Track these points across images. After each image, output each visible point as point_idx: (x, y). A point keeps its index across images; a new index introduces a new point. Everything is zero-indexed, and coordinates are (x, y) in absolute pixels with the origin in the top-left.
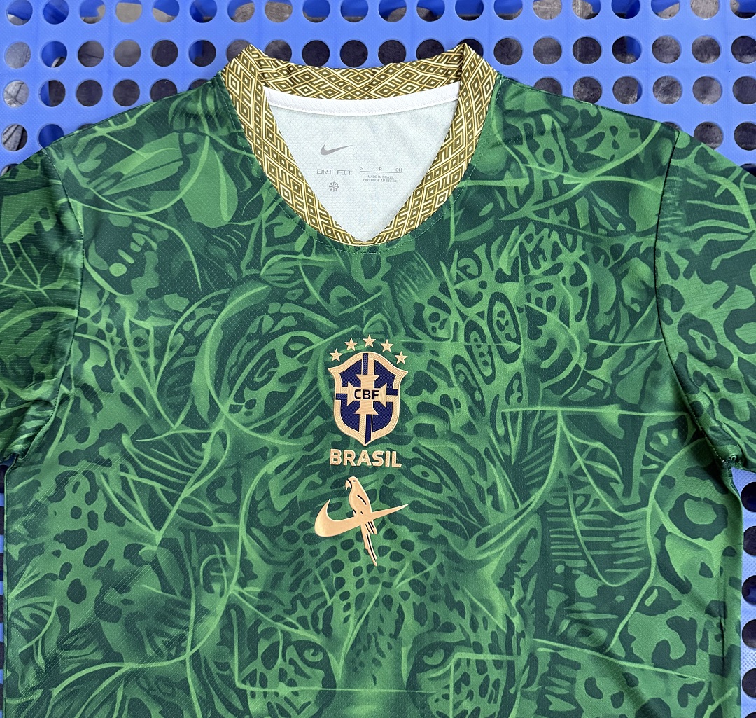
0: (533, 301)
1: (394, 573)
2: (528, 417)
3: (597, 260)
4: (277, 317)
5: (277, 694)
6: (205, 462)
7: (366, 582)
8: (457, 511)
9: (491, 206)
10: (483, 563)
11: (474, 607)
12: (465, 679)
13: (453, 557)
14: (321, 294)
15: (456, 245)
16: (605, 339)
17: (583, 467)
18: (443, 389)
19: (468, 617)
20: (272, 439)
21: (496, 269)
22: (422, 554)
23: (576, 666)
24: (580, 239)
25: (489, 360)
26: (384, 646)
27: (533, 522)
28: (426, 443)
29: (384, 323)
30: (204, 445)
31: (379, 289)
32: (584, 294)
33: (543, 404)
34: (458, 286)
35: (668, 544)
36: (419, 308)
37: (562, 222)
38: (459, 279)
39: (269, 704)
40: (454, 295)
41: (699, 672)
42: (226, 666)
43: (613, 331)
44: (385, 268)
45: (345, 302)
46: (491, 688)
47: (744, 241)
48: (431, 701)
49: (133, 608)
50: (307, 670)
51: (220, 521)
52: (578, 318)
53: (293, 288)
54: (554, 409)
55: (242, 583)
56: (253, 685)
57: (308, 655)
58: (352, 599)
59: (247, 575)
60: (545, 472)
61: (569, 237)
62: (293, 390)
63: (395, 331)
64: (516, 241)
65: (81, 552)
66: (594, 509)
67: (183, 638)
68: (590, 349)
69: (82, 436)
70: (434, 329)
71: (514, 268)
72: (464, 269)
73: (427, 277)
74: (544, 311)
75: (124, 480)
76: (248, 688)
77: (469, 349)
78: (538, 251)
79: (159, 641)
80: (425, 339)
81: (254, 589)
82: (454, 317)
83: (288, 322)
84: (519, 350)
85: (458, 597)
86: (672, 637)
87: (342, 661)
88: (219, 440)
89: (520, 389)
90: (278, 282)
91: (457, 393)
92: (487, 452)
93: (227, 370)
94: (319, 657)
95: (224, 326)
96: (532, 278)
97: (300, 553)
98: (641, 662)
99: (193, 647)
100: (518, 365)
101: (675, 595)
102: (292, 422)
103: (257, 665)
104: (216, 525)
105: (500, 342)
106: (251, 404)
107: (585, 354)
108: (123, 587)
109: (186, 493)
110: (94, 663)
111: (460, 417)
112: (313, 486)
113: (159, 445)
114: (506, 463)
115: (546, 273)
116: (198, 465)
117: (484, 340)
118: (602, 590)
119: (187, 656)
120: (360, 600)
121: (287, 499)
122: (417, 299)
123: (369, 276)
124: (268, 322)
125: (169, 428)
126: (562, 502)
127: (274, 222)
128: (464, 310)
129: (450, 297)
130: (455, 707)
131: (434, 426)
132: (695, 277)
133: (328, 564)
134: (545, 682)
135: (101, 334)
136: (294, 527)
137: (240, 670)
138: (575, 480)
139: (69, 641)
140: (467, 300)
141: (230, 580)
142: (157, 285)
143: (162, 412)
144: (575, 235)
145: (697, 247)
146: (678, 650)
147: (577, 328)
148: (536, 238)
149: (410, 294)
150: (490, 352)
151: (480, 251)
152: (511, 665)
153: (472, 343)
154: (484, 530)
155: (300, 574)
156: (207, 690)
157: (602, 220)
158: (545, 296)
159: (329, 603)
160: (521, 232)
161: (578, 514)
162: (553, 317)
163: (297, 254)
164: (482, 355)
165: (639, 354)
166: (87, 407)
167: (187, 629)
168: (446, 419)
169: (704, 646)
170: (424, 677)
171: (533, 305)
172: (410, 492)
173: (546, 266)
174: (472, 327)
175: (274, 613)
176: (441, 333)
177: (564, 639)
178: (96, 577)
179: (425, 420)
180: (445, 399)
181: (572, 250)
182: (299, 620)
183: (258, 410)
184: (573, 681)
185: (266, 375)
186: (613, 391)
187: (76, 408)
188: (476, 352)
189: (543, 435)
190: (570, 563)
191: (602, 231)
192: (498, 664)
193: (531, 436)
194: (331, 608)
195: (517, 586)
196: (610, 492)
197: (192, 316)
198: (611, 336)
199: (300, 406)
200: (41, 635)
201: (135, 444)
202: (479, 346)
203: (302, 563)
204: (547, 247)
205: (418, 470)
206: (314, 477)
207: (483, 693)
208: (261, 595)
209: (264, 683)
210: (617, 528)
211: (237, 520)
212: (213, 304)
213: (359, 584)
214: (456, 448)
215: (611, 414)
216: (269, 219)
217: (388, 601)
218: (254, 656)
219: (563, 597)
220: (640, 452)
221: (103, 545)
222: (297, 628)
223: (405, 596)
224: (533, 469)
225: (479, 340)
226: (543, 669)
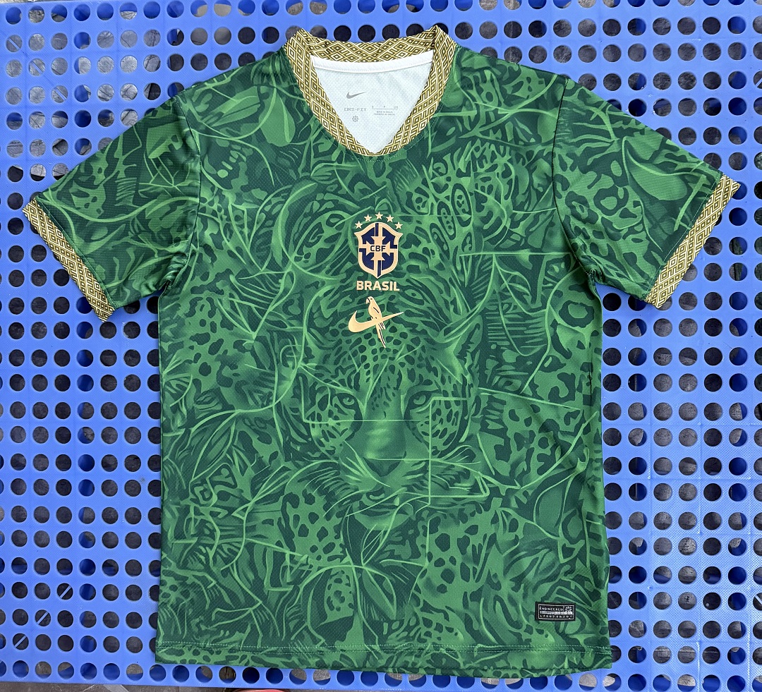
0: (479, 188)
1: (395, 352)
2: (475, 259)
3: (518, 162)
4: (322, 202)
5: (327, 425)
6: (281, 291)
7: (379, 357)
8: (433, 315)
9: (453, 129)
10: (448, 345)
11: (443, 370)
12: (438, 412)
13: (430, 341)
14: (349, 187)
15: (432, 154)
16: (522, 210)
17: (508, 287)
18: (424, 244)
19: (440, 376)
20: (321, 277)
21: (457, 169)
22: (412, 340)
23: (503, 403)
24: (508, 148)
25: (452, 226)
26: (390, 395)
27: (478, 320)
28: (414, 277)
29: (388, 205)
30: (280, 281)
31: (384, 183)
32: (510, 183)
33: (484, 251)
34: (433, 181)
35: (558, 331)
36: (410, 195)
37: (497, 138)
38: (434, 176)
39: (323, 431)
40: (431, 186)
41: (577, 405)
42: (297, 410)
43: (527, 205)
44: (388, 170)
45: (364, 192)
46: (453, 417)
47: (608, 147)
48: (418, 425)
49: (240, 379)
50: (345, 410)
51: (292, 325)
52: (506, 198)
53: (331, 184)
54: (491, 253)
55: (305, 361)
56: (313, 420)
57: (346, 401)
58: (371, 368)
59: (308, 356)
60: (485, 291)
61: (502, 148)
62: (333, 247)
63: (395, 210)
64: (469, 151)
65: (207, 346)
66: (514, 311)
67: (271, 394)
68: (512, 216)
69: (205, 277)
70: (419, 207)
71: (468, 168)
72: (437, 170)
73: (414, 176)
74: (486, 194)
75: (232, 303)
76: (310, 422)
77: (440, 219)
78: (483, 157)
79: (257, 396)
80: (413, 214)
81: (312, 364)
82: (431, 200)
83: (329, 205)
84: (470, 218)
85: (434, 365)
86: (561, 385)
87: (366, 404)
88: (289, 277)
89: (470, 242)
90: (322, 180)
91: (433, 246)
92: (450, 280)
93: (292, 235)
94: (352, 402)
95: (290, 208)
96: (479, 174)
97: (340, 341)
98: (542, 399)
99: (276, 400)
100: (469, 228)
101: (562, 359)
102: (332, 266)
103: (316, 409)
104: (289, 327)
105: (459, 214)
106: (308, 256)
107: (510, 220)
108: (234, 367)
109: (270, 309)
110: (217, 412)
111: (435, 260)
112: (347, 303)
113: (252, 281)
114: (462, 286)
115: (487, 171)
116: (277, 293)
117: (449, 213)
118: (518, 358)
119: (273, 405)
120: (376, 367)
121: (331, 311)
122: (408, 190)
123: (378, 175)
124: (316, 205)
125: (258, 271)
126: (494, 308)
127: (318, 142)
128: (437, 195)
129: (428, 187)
130: (433, 428)
131: (418, 266)
132: (577, 170)
133: (356, 348)
134: (485, 412)
135: (214, 213)
136: (336, 327)
137: (305, 412)
138: (503, 295)
139: (202, 399)
140: (439, 189)
141: (298, 359)
142: (247, 183)
143: (254, 262)
144: (505, 146)
145: (579, 151)
146: (564, 392)
147: (506, 203)
148: (482, 149)
149: (403, 185)
150: (453, 221)
151: (447, 158)
152: (465, 403)
153: (442, 215)
154: (449, 326)
155: (340, 355)
156: (286, 425)
157: (521, 136)
158: (486, 185)
159: (358, 371)
160: (472, 145)
161: (504, 314)
162: (491, 198)
163: (333, 162)
164: (448, 222)
165: (542, 218)
166: (207, 259)
167: (273, 388)
168: (426, 261)
169: (580, 389)
170: (413, 412)
171: (479, 191)
172: (405, 305)
173: (487, 166)
174: (442, 205)
175: (325, 378)
176: (423, 210)
177: (496, 387)
178: (217, 359)
179: (413, 263)
180: (425, 250)
181: (503, 156)
182: (339, 381)
183: (312, 259)
184: (502, 411)
185: (316, 238)
186: (526, 241)
187: (200, 260)
188: (444, 221)
189: (483, 269)
190: (499, 343)
191: (521, 143)
192: (457, 403)
193: (477, 270)
194: (359, 373)
195: (468, 358)
196: (524, 301)
197: (269, 202)
198: (525, 208)
199: (338, 256)
200: (184, 396)
201: (238, 281)
202: (446, 217)
203: (341, 347)
204: (488, 154)
205: (409, 292)
206: (348, 298)
207: (449, 420)
208: (317, 368)
209: (320, 419)
210: (527, 322)
211: (301, 324)
212: (282, 195)
213: (375, 359)
214: (432, 278)
215: (524, 255)
216: (315, 141)
217: (392, 368)
218: (313, 404)
219: (496, 363)
220: (541, 276)
221: (221, 342)
222: (339, 386)
223: (402, 365)
224: (477, 289)
225: (446, 213)
226: (484, 405)
